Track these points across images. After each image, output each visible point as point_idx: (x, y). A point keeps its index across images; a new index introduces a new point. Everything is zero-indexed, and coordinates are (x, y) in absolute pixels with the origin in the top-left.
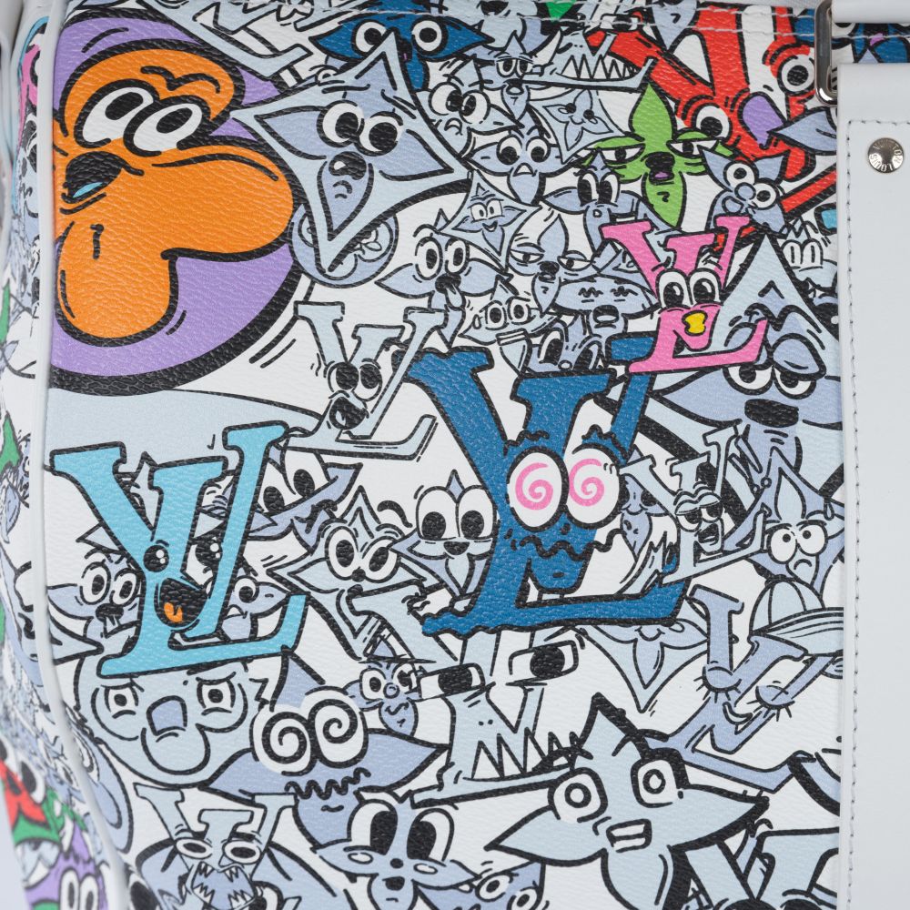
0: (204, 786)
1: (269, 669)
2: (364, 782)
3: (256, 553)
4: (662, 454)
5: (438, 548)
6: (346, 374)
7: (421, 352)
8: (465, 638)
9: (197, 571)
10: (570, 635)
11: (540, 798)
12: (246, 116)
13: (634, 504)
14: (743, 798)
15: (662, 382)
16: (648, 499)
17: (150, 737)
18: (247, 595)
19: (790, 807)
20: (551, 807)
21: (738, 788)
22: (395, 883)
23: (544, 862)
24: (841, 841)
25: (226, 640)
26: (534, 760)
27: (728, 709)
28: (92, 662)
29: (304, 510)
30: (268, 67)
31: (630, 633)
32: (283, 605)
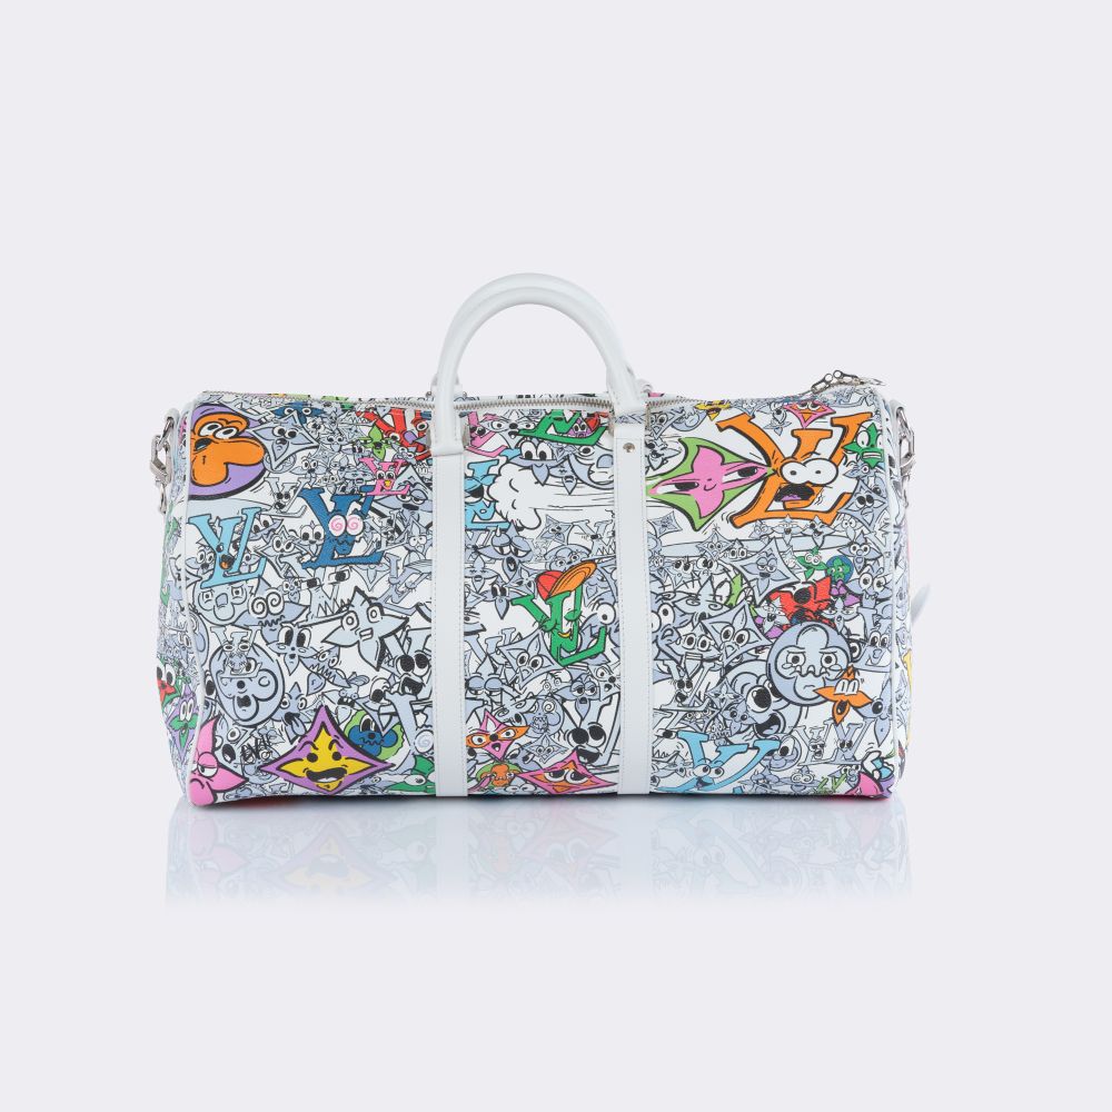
0: (233, 624)
1: (254, 582)
2: (283, 620)
3: (251, 545)
4: (376, 516)
5: (307, 542)
6: (280, 496)
7: (303, 489)
8: (315, 569)
9: (233, 552)
10: (348, 568)
11: (338, 622)
12: (251, 431)
13: (368, 530)
14: (401, 618)
15: (376, 498)
16: (372, 528)
17: (216, 608)
18: (248, 559)
19: (416, 621)
20: (342, 626)
21: (400, 615)
22: (292, 656)
23: (340, 646)
24: (432, 632)
25: (241, 574)
26: (336, 609)
27: (396, 590)
28: (198, 584)
29: (266, 532)
30: (257, 418)
31: (366, 567)
32: (259, 561)
